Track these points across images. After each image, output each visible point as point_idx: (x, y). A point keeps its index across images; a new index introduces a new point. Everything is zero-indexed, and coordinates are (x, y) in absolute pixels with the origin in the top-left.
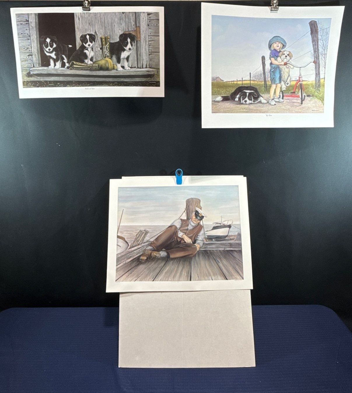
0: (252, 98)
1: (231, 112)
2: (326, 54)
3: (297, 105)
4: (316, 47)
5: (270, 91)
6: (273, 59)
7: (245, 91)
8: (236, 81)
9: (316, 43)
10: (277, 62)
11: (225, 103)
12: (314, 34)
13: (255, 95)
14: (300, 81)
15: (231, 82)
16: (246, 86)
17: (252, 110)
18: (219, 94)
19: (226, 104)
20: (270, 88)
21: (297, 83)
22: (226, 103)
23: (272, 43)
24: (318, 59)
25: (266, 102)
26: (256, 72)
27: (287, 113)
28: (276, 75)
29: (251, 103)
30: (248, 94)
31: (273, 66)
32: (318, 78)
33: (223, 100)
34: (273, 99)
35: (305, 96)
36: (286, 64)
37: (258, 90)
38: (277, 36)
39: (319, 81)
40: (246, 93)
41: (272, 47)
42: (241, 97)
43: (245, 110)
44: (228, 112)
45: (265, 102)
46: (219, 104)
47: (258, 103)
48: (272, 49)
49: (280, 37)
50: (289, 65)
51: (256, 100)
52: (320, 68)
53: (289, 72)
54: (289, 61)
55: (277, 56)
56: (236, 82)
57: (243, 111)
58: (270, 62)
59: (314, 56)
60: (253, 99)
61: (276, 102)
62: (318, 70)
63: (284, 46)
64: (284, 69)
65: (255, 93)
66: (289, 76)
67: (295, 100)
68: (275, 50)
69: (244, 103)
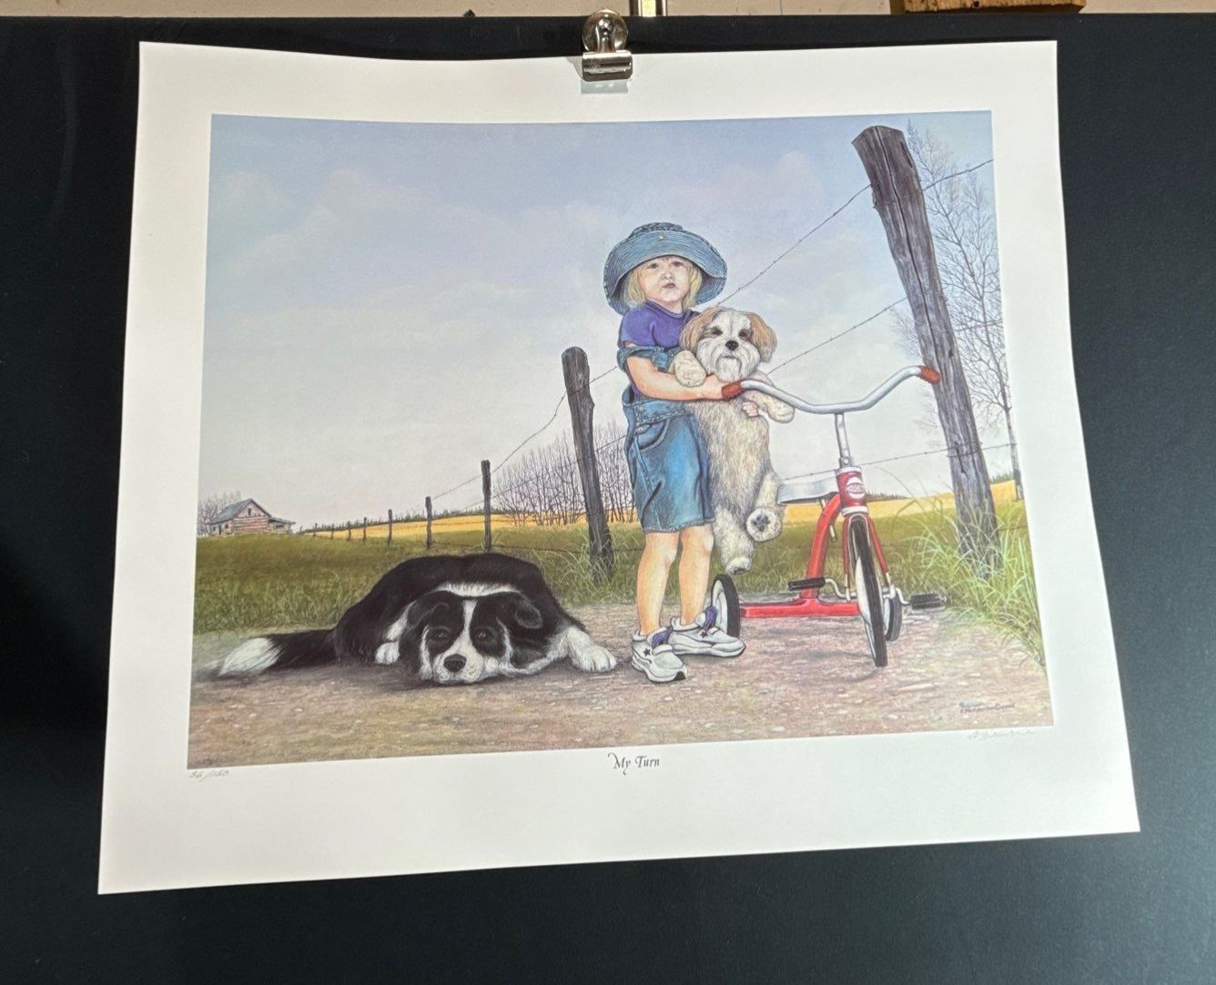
0: (501, 638)
1: (338, 749)
2: (994, 323)
3: (847, 674)
4: (925, 280)
5: (633, 583)
6: (641, 366)
7: (450, 588)
8: (385, 518)
9: (921, 258)
10: (676, 383)
11: (300, 683)
12: (896, 206)
13: (526, 615)
14: (846, 501)
15: (344, 534)
16: (455, 552)
17: (507, 723)
18: (250, 623)
19: (305, 690)
20: (635, 562)
21: (828, 518)
22: (308, 684)
23: (627, 268)
24: (951, 354)
25: (613, 662)
26: (525, 450)
27: (772, 735)
28: (674, 468)
29: (498, 678)
30: (469, 609)
31: (650, 412)
32: (972, 472)
33: (278, 668)
34: (661, 640)
35: (895, 604)
36: (734, 393)
37: (548, 579)
38: (657, 226)
39: (985, 494)
40: (458, 602)
41: (630, 290)
42: (419, 632)
43: (447, 731)
44: (315, 749)
45: (603, 659)
46: (253, 694)
47: (546, 669)
48: (633, 303)
49: (679, 229)
50: (761, 399)
51: (536, 647)
52: (976, 411)
53: (766, 445)
54: (755, 371)
55: (666, 343)
56: (380, 533)
57: (430, 735)
58: (626, 382)
59: (921, 337)
60: (507, 642)
61: (684, 656)
62: (963, 421)
63: (710, 282)
64: (728, 425)
65: (526, 603)
66: (766, 468)
67: (824, 635)
68: (651, 307)
69: (445, 675)
